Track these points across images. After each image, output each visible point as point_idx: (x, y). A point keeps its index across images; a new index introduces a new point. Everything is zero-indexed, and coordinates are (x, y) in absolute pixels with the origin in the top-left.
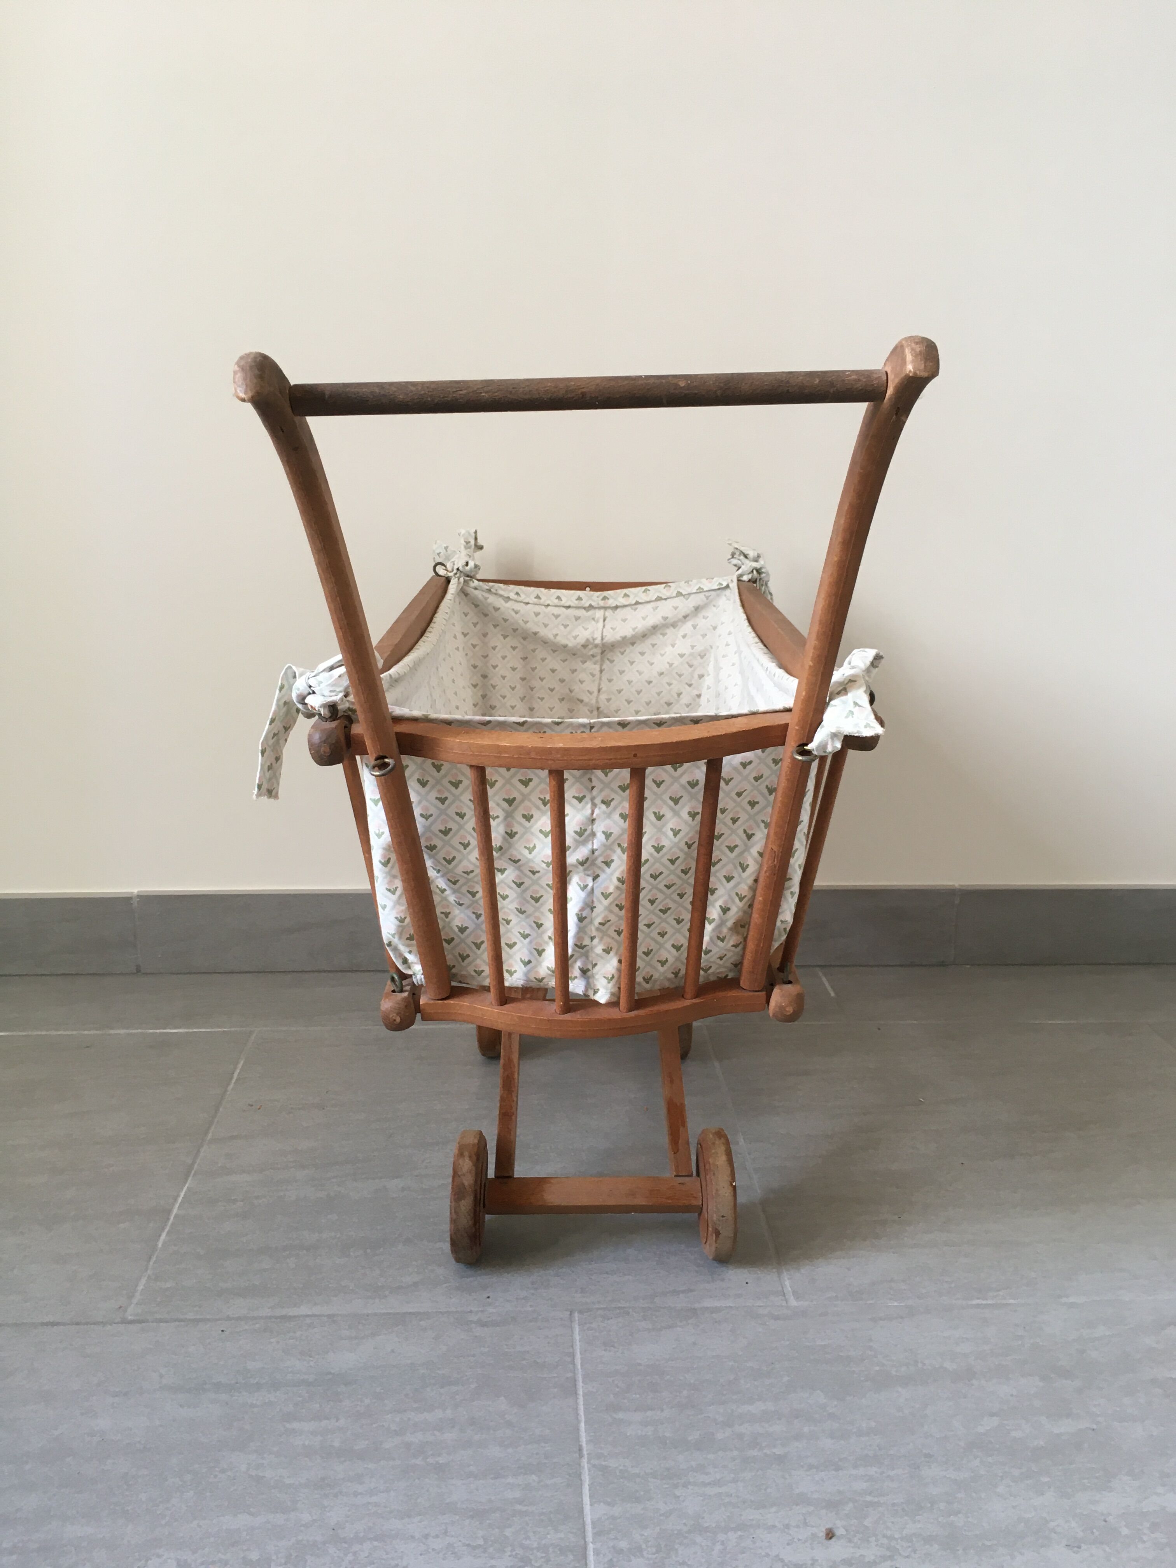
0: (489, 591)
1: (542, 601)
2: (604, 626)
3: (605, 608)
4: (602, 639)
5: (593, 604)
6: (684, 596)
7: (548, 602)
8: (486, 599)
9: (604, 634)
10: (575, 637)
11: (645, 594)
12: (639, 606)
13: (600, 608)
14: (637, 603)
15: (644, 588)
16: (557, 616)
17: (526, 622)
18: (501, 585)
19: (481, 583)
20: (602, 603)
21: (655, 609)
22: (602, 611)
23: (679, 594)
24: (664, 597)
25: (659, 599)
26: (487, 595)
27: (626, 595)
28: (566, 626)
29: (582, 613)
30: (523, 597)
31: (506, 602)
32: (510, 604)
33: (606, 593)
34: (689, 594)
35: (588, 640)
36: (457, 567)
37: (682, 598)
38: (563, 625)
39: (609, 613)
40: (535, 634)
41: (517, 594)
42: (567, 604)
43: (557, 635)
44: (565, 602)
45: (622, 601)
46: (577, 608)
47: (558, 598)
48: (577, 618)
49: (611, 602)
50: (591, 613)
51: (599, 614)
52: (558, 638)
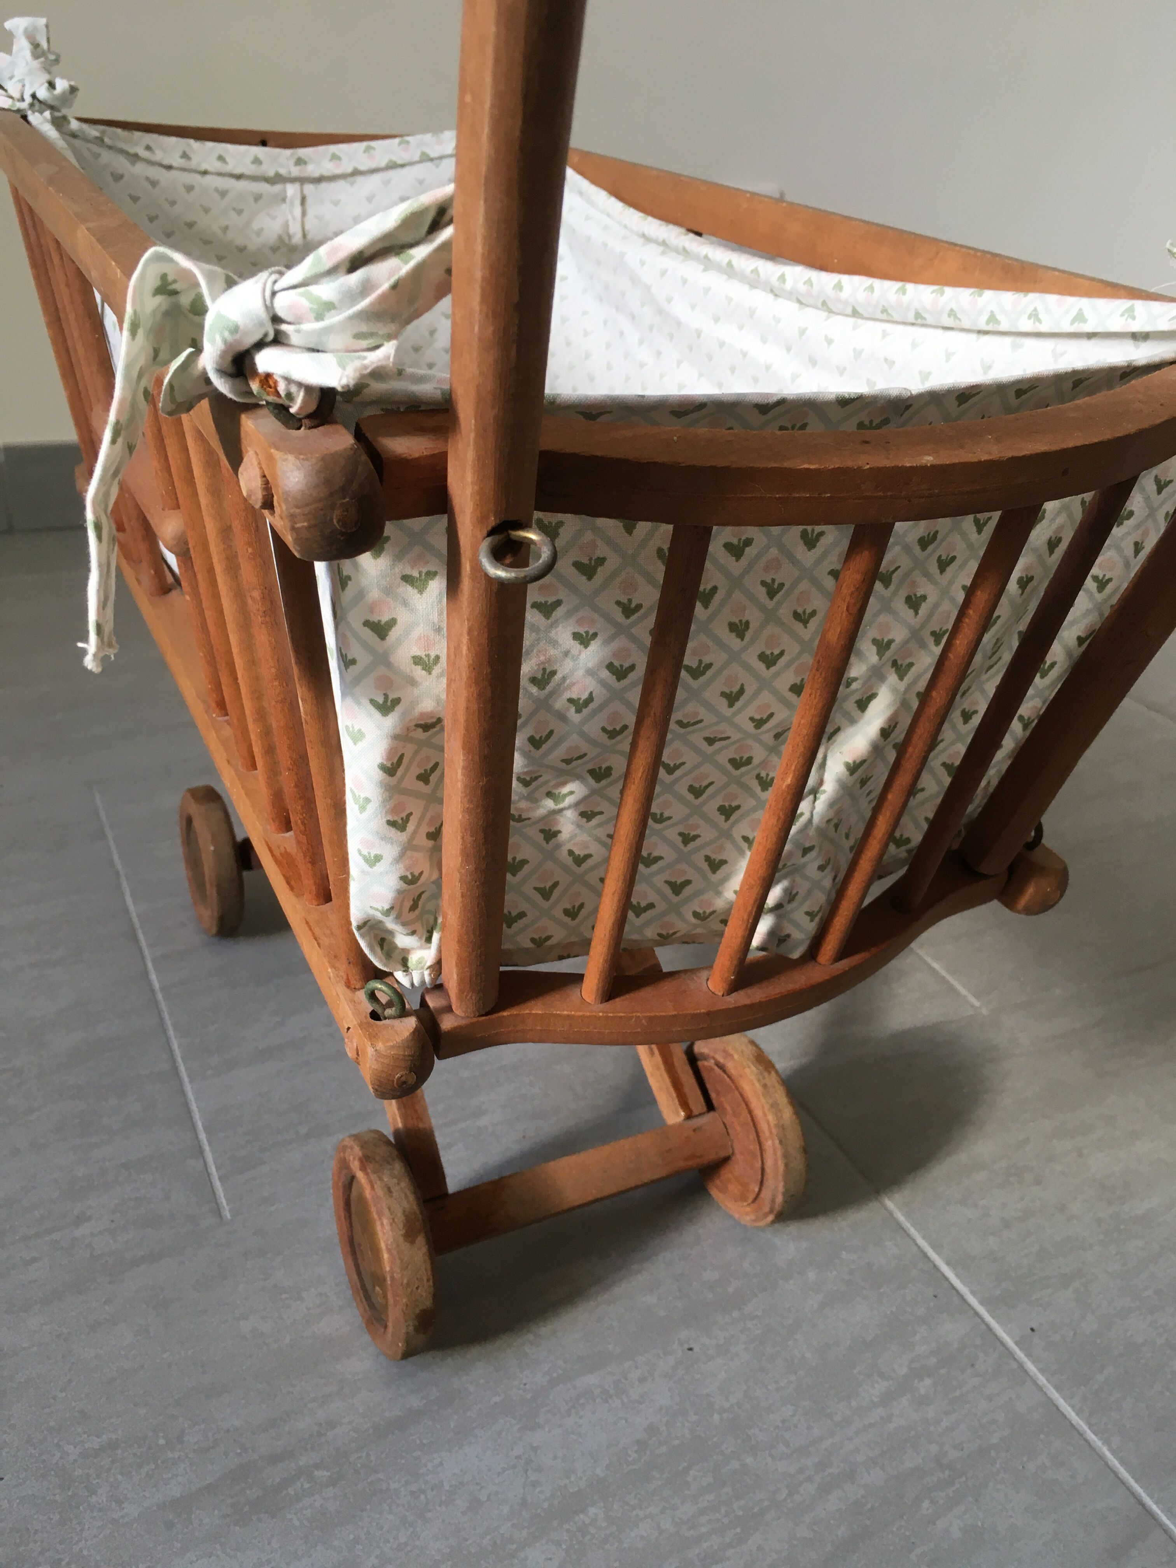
0: (100, 141)
1: (193, 164)
2: (304, 213)
3: (302, 180)
4: (304, 235)
5: (283, 171)
6: (432, 160)
7: (204, 166)
8: (97, 156)
9: (307, 227)
10: (259, 232)
11: (366, 154)
12: (360, 179)
13: (293, 180)
14: (356, 173)
15: (364, 144)
16: (223, 194)
17: (173, 203)
18: (119, 131)
19: (85, 126)
20: (295, 171)
21: (387, 183)
22: (297, 186)
23: (425, 158)
24: (400, 162)
25: (393, 166)
26: (95, 149)
27: (335, 157)
28: (240, 212)
29: (264, 187)
30: (158, 156)
31: (133, 163)
32: (140, 169)
33: (303, 152)
34: (441, 158)
35: (280, 238)
36: (31, 92)
37: (429, 164)
38: (234, 209)
39: (309, 188)
40: (191, 225)
41: (148, 148)
42: (237, 171)
43: (227, 228)
44: (233, 166)
45: (328, 168)
46: (254, 178)
47: (221, 158)
48: (258, 198)
49: (312, 170)
50: (278, 188)
51: (292, 190)
52: (230, 235)
